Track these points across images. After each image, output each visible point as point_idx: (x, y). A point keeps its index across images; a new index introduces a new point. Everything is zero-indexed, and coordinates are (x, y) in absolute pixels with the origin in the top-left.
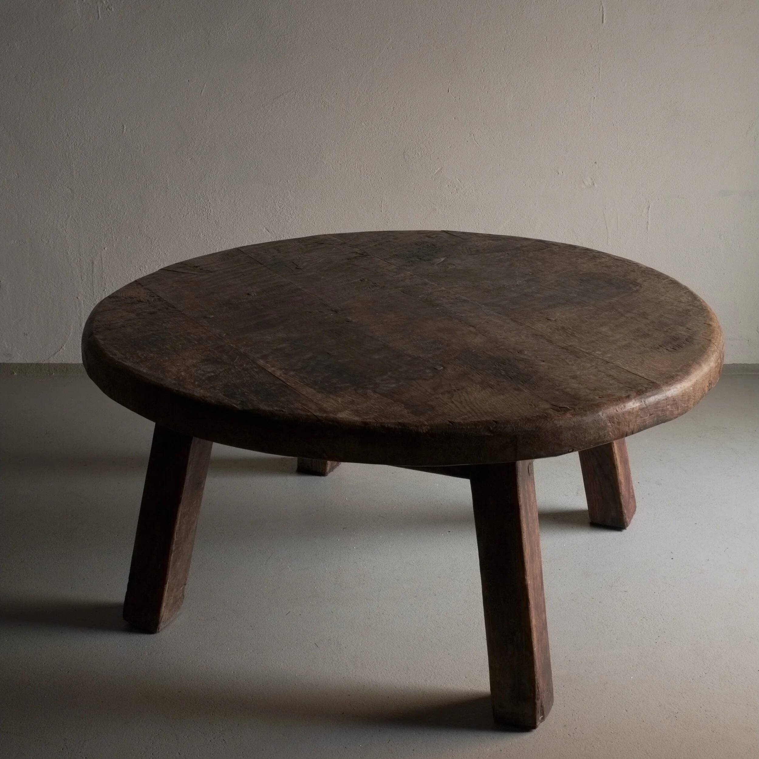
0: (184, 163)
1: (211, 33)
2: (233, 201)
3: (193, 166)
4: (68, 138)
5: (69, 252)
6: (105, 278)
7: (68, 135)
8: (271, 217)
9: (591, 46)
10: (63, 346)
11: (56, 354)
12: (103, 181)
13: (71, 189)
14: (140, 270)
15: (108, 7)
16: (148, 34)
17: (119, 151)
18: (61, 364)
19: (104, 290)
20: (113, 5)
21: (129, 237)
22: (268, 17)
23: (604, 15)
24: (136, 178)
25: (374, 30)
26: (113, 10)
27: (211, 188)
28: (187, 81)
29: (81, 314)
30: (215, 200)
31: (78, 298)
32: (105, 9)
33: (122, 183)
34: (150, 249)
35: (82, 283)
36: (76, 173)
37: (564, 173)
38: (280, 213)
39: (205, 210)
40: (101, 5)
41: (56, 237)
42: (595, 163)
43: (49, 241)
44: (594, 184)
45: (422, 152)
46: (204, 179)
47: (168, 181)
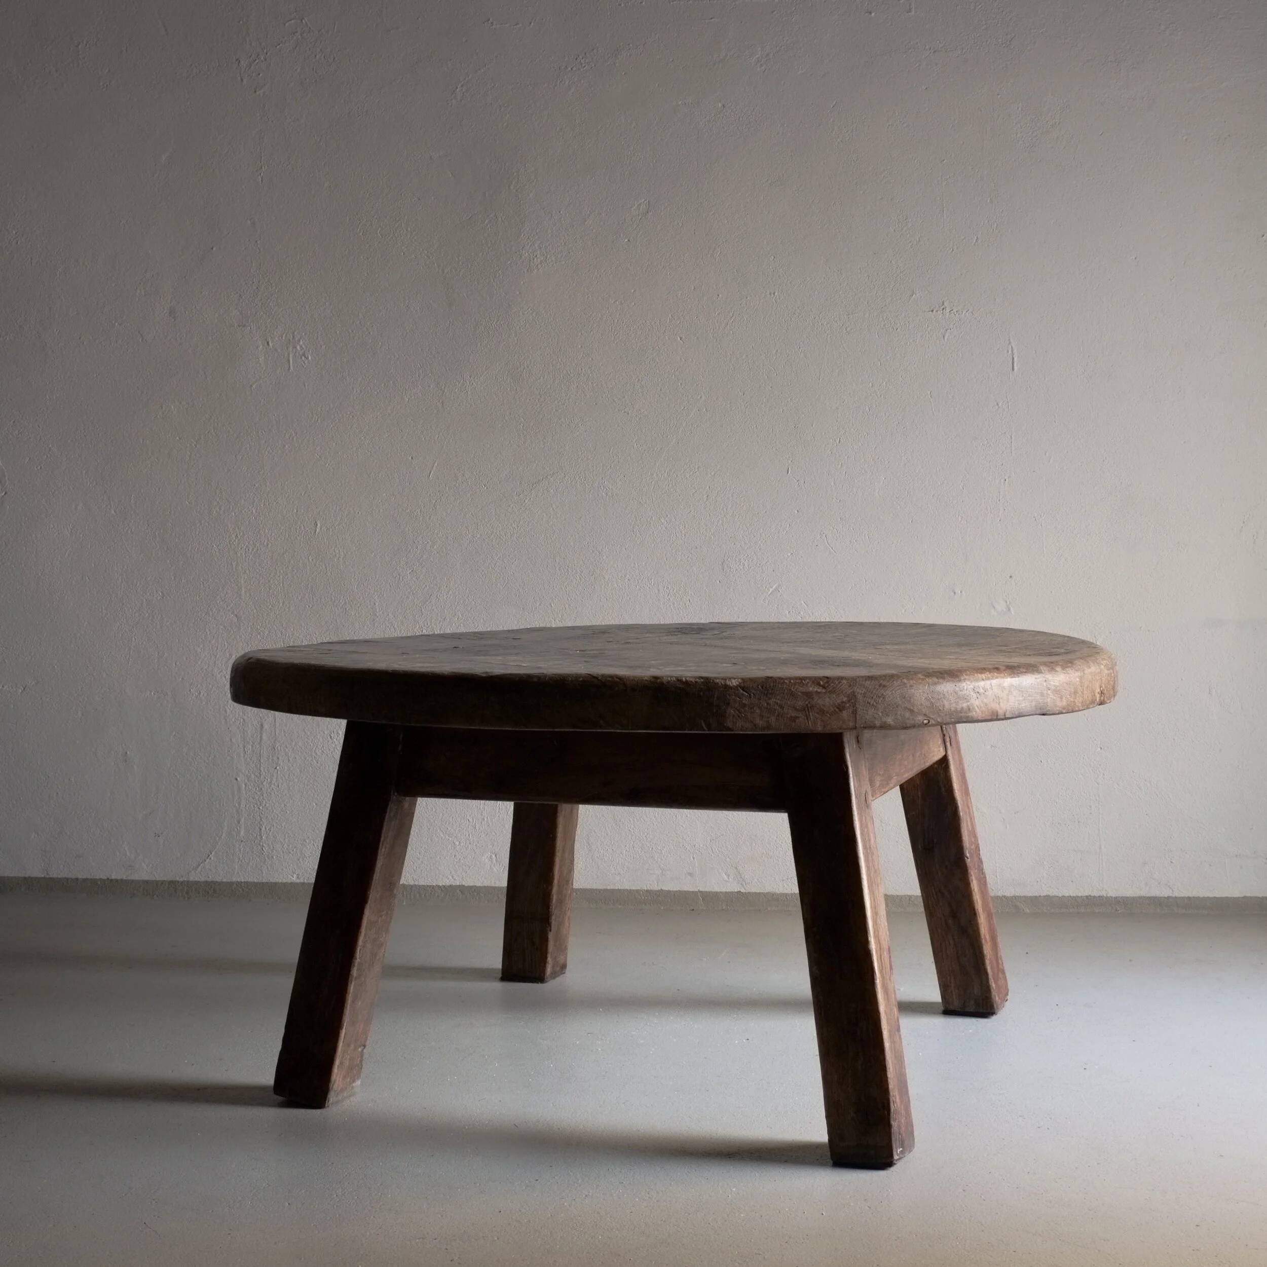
0: (401, 578)
1: (446, 391)
3: (415, 582)
4: (236, 541)
5: (228, 710)
6: (278, 749)
7: (237, 536)
9: (998, 404)
10: (211, 853)
11: (200, 867)
12: (283, 604)
13: (236, 616)
14: (331, 737)
15: (304, 355)
16: (357, 392)
17: (309, 559)
18: (207, 882)
19: (276, 768)
20: (310, 352)
22: (528, 367)
23: (1015, 359)
25: (679, 384)
26: (310, 358)
27: (439, 614)
28: (410, 458)
29: (239, 804)
31: (237, 779)
32: (299, 357)
33: (311, 606)
35: (244, 756)
36: (245, 592)
37: (963, 592)
40: (294, 351)
41: (211, 686)
42: (1011, 577)
43: (200, 693)
44: (1009, 610)
45: (750, 561)
46: (429, 601)
47: (377, 604)
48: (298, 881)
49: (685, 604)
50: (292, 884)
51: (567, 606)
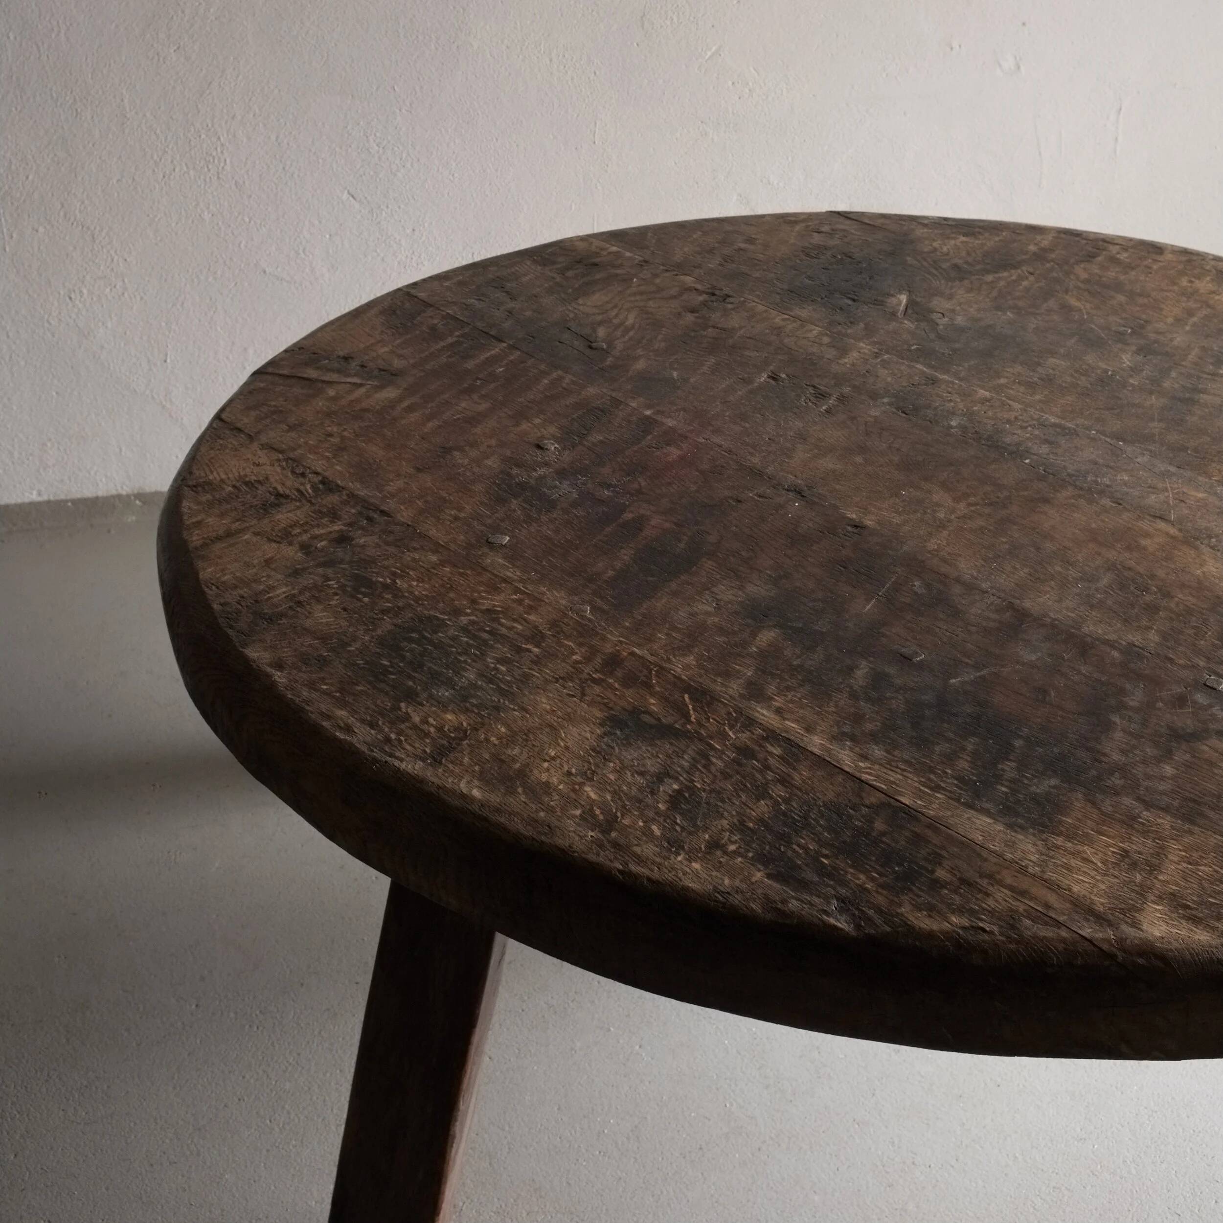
0: (161, 59)
2: (273, 138)
8: (358, 167)
14: (70, 298)
17: (9, 38)
21: (41, 229)
24: (52, 97)
30: (234, 136)
33: (19, 108)
34: (91, 251)
37: (963, 47)
38: (380, 158)
39: (212, 160)
42: (1024, 24)
44: (1019, 68)
45: (681, 13)
46: (208, 92)
47: (126, 101)
48: (40, 499)
49: (589, 78)
50: (31, 504)
51: (418, 89)
